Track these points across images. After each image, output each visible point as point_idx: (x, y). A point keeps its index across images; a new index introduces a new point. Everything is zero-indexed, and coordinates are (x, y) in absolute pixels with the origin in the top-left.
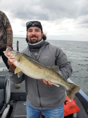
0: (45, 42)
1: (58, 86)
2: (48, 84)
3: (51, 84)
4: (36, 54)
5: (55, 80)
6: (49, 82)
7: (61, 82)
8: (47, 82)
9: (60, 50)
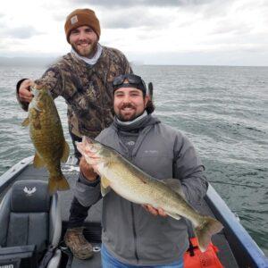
0: (150, 119)
1: (178, 218)
2: (158, 214)
3: (165, 214)
4: (131, 143)
5: (172, 206)
6: (160, 210)
7: (184, 211)
8: (157, 210)
9: (183, 139)
